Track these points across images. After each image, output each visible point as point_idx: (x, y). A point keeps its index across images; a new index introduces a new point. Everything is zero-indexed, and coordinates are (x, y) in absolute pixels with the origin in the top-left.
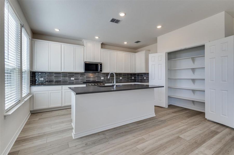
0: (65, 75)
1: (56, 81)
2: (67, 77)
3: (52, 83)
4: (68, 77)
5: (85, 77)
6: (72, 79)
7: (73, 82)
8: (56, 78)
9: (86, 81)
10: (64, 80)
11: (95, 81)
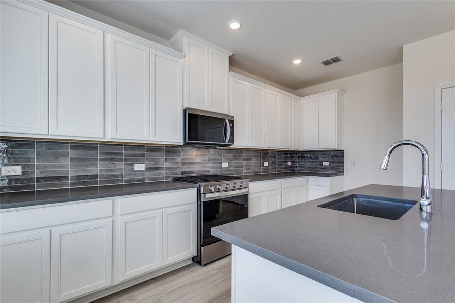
0: (111, 153)
1: (78, 177)
2: (121, 160)
3: (62, 185)
4: (125, 160)
5: (179, 159)
6: (140, 167)
7: (142, 177)
8: (79, 166)
9: (181, 176)
10: (110, 173)
11: (207, 174)
